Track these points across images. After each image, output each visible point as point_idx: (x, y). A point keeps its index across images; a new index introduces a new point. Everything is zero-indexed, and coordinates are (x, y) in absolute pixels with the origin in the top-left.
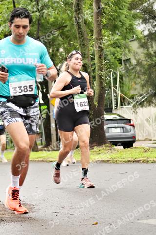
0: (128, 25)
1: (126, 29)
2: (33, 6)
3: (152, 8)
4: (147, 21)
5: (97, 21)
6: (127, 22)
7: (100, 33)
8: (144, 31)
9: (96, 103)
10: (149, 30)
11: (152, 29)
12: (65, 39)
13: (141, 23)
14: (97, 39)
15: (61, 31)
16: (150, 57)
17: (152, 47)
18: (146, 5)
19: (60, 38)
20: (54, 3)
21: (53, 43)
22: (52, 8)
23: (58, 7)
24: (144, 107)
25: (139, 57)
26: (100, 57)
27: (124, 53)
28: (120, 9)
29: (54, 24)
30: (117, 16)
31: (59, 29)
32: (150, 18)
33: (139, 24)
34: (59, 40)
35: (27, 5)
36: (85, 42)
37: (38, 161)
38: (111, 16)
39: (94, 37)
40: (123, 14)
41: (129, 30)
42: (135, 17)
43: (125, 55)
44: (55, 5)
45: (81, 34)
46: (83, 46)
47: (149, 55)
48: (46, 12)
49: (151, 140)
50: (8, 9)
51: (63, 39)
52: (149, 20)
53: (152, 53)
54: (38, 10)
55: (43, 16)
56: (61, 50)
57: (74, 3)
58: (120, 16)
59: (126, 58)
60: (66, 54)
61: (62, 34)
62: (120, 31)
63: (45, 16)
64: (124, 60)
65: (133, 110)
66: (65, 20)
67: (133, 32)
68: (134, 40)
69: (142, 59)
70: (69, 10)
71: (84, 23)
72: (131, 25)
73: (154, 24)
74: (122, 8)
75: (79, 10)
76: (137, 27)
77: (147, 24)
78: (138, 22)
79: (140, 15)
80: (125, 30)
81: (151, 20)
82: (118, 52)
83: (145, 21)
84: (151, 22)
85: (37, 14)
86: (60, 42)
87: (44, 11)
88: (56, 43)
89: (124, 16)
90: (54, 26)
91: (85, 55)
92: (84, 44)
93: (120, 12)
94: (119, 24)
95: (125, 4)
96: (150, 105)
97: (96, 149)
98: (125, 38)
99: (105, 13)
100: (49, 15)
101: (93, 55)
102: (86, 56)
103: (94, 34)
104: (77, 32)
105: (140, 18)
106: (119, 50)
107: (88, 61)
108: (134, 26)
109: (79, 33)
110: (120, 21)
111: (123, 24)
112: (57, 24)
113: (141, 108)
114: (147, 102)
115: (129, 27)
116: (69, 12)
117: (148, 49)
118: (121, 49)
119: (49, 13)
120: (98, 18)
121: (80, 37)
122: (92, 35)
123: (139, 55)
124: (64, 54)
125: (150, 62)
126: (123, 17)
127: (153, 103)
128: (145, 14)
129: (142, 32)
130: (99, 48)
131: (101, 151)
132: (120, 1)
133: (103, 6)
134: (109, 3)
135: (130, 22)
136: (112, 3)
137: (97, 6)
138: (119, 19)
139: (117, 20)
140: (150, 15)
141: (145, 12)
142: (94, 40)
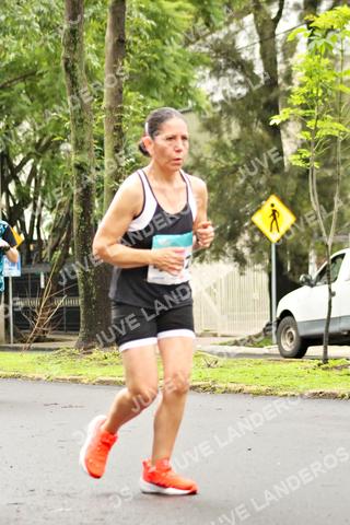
0: (178, 80)
1: (175, 88)
3: (234, 44)
4: (221, 72)
6: (178, 73)
7: (118, 95)
8: (212, 94)
10: (224, 92)
11: (233, 91)
12: (36, 101)
13: (207, 76)
14: (111, 109)
15: (28, 83)
16: (224, 153)
17: (229, 130)
18: (220, 35)
19: (25, 98)
20: (19, 23)
21: (7, 107)
22: (14, 34)
23: (26, 32)
24: (205, 263)
25: (199, 151)
26: (116, 150)
28: (164, 44)
29: (13, 67)
30: (156, 61)
31: (24, 78)
32: (227, 66)
33: (204, 77)
34: (21, 102)
36: (84, 114)
38: (144, 58)
39: (104, 104)
41: (181, 90)
42: (195, 61)
44: (21, 27)
46: (81, 123)
47: (221, 148)
49: (215, 335)
51: (32, 101)
52: (225, 70)
53: (229, 144)
56: (26, 125)
57: (65, 27)
58: (162, 60)
60: (35, 135)
61: (31, 91)
62: (161, 91)
66: (39, 61)
67: (189, 97)
68: (190, 111)
69: (205, 155)
71: (83, 72)
72: (185, 80)
73: (235, 80)
74: (167, 42)
75: (75, 43)
76: (198, 85)
77: (221, 79)
78: (200, 73)
79: (206, 59)
80: (171, 90)
81: (230, 71)
83: (217, 71)
84: (229, 75)
86: (25, 107)
88: (15, 109)
89: (172, 59)
90: (12, 71)
91: (83, 143)
92: (81, 120)
94: (161, 76)
95: (174, 33)
96: (217, 259)
97: (97, 353)
99: (130, 51)
100: (7, 49)
101: (101, 143)
102: (86, 146)
103: (105, 99)
105: (206, 64)
107: (90, 157)
108: (192, 84)
110: (163, 70)
111: (168, 77)
112: (21, 68)
113: (198, 265)
114: (213, 252)
115: (181, 83)
116: (49, 45)
117: (220, 134)
119: (6, 46)
120: (116, 62)
121: (73, 103)
122: (101, 100)
123: (199, 147)
124: (32, 134)
125: (223, 163)
126: (169, 62)
127: (225, 254)
128: (216, 57)
129: (208, 97)
130: (115, 130)
131: (109, 360)
132: (164, 26)
133: (129, 37)
134: (142, 30)
135: (184, 74)
136: (147, 30)
137: (115, 36)
138: (160, 66)
139: (155, 68)
140: (228, 59)
141: (217, 51)
142: (104, 111)
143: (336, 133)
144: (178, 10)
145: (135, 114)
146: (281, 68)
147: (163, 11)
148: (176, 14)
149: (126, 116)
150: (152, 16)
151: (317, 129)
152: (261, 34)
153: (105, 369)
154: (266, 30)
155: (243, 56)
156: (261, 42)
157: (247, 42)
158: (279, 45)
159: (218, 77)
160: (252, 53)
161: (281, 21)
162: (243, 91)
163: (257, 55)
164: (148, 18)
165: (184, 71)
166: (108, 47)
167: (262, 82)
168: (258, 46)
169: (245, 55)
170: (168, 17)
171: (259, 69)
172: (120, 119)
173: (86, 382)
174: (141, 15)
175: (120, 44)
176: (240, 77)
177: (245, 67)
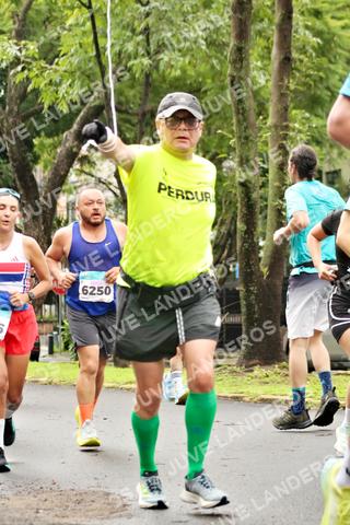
2: (138, 44)
5: (280, 87)
7: (284, 114)
9: (265, 270)
14: (276, 126)
22: (180, 51)
23: (192, 50)
27: (328, 158)
28: (330, 62)
29: (177, 84)
30: (321, 78)
35: (124, 42)
36: (250, 132)
37: (128, 390)
39: (270, 122)
40: (334, 72)
43: (330, 161)
45: (243, 114)
46: (246, 140)
48: (166, 59)
50: (81, 46)
54: (149, 53)
55: (157, 68)
57: (231, 45)
58: (327, 78)
59: (332, 169)
63: (162, 66)
64: (328, 173)
66: (204, 78)
70: (216, 58)
74: (333, 60)
75: (241, 60)
85: (146, 61)
87: (161, 56)
89: (337, 77)
91: (248, 160)
92: (247, 138)
93: (329, 69)
94: (325, 94)
95: (340, 51)
97: (258, 371)
100: (172, 66)
103: (270, 117)
104: (233, 109)
109: (238, 113)
110: (328, 88)
116: (215, 62)
119: (172, 63)
120: (282, 80)
121: (238, 121)
122: (266, 118)
126: (334, 80)
131: (271, 378)
133: (295, 55)
134: (308, 48)
136: (313, 48)
138: (325, 84)
139: (320, 86)
142: (270, 128)
145: (300, 131)
147: (329, 29)
148: (342, 33)
149: (291, 134)
150: (318, 34)
153: (266, 387)
164: (314, 36)
166: (274, 65)
170: (334, 35)
172: (285, 137)
174: (307, 32)
175: (286, 62)
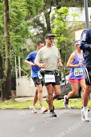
0: (24, 29)
1: (24, 32)
3: (39, 19)
4: (36, 27)
8: (34, 33)
10: (37, 32)
11: (39, 32)
13: (32, 28)
18: (35, 17)
25: (31, 48)
26: (8, 48)
32: (37, 25)
38: (15, 24)
41: (25, 32)
42: (29, 24)
52: (37, 26)
62: (20, 33)
65: (28, 78)
67: (28, 33)
68: (29, 38)
69: (33, 49)
72: (26, 29)
73: (40, 29)
76: (30, 30)
77: (36, 29)
78: (31, 27)
79: (32, 24)
80: (23, 32)
81: (38, 27)
82: (19, 45)
83: (35, 27)
84: (38, 28)
98: (23, 37)
101: (4, 46)
106: (20, 43)
107: (1, 50)
108: (28, 30)
111: (22, 29)
115: (25, 30)
118: (21, 43)
123: (31, 47)
128: (34, 23)
129: (33, 33)
130: (8, 43)
132: (20, 15)
135: (26, 28)
137: (6, 18)
140: (37, 23)
141: (35, 21)
143: (65, 40)
144: (23, 11)
146: (51, 25)
151: (60, 39)
152: (46, 16)
154: (47, 16)
155: (41, 22)
156: (46, 19)
157: (42, 19)
158: (51, 19)
159: (35, 28)
160: (44, 21)
161: (51, 13)
162: (42, 32)
163: (45, 22)
165: (26, 27)
167: (47, 29)
168: (45, 20)
169: (42, 22)
171: (46, 26)
173: (3, 109)
176: (41, 28)
177: (42, 25)
